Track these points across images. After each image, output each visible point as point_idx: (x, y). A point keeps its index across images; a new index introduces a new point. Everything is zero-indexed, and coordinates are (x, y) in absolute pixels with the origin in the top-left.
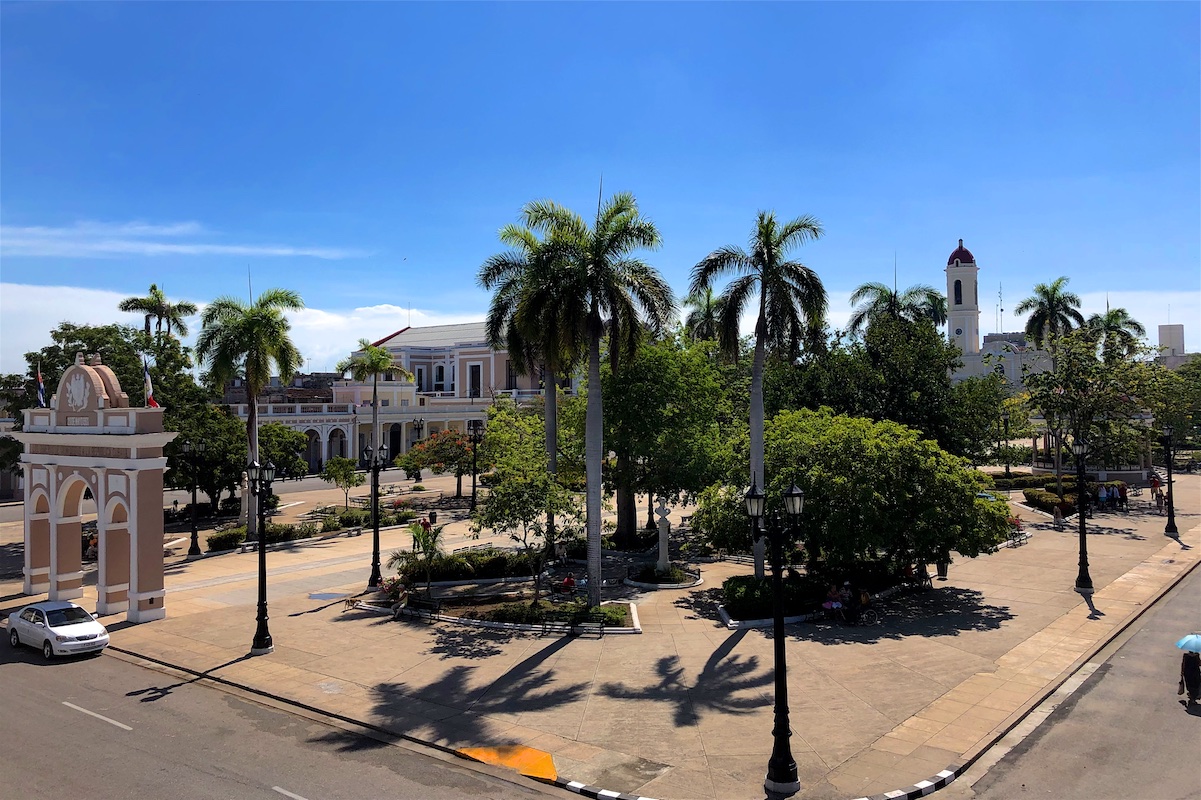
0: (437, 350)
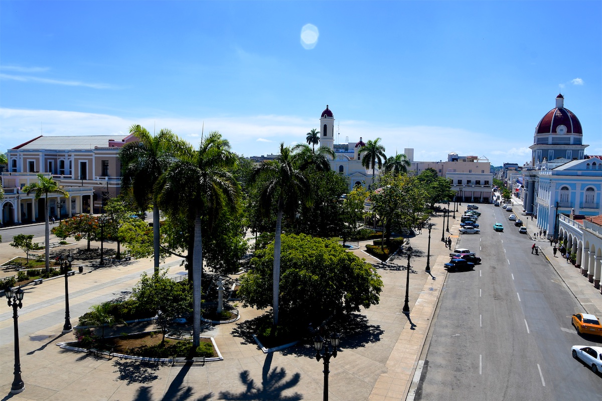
0: (60, 151)
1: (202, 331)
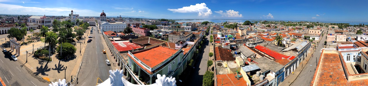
1: (51, 56)
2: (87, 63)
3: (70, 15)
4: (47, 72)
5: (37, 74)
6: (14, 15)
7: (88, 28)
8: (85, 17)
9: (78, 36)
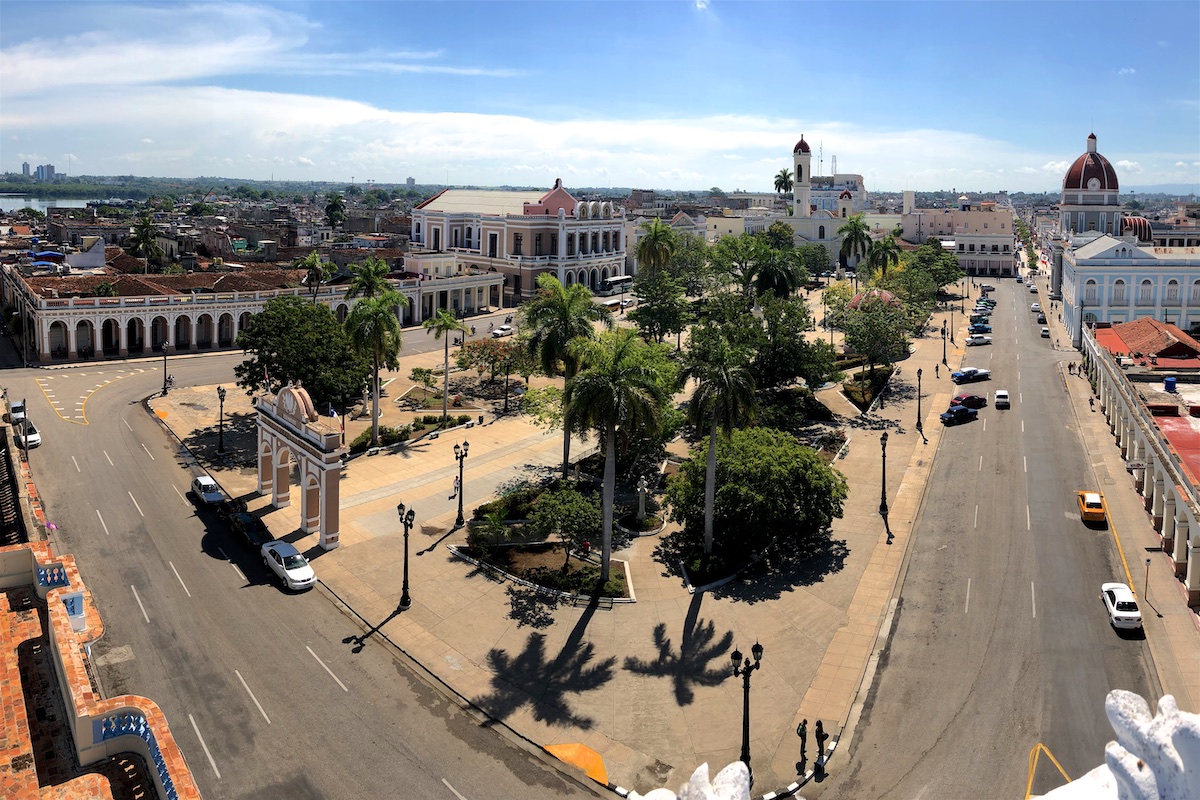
0: (467, 215)
1: (615, 549)
2: (938, 610)
3: (783, 182)
4: (584, 694)
5: (495, 711)
6: (300, 185)
7: (944, 297)
8: (923, 201)
9: (859, 370)
